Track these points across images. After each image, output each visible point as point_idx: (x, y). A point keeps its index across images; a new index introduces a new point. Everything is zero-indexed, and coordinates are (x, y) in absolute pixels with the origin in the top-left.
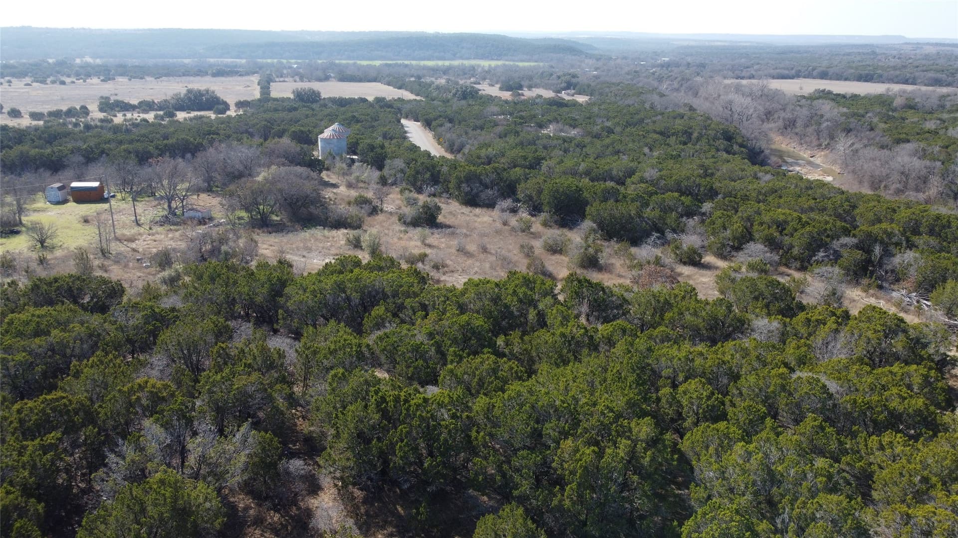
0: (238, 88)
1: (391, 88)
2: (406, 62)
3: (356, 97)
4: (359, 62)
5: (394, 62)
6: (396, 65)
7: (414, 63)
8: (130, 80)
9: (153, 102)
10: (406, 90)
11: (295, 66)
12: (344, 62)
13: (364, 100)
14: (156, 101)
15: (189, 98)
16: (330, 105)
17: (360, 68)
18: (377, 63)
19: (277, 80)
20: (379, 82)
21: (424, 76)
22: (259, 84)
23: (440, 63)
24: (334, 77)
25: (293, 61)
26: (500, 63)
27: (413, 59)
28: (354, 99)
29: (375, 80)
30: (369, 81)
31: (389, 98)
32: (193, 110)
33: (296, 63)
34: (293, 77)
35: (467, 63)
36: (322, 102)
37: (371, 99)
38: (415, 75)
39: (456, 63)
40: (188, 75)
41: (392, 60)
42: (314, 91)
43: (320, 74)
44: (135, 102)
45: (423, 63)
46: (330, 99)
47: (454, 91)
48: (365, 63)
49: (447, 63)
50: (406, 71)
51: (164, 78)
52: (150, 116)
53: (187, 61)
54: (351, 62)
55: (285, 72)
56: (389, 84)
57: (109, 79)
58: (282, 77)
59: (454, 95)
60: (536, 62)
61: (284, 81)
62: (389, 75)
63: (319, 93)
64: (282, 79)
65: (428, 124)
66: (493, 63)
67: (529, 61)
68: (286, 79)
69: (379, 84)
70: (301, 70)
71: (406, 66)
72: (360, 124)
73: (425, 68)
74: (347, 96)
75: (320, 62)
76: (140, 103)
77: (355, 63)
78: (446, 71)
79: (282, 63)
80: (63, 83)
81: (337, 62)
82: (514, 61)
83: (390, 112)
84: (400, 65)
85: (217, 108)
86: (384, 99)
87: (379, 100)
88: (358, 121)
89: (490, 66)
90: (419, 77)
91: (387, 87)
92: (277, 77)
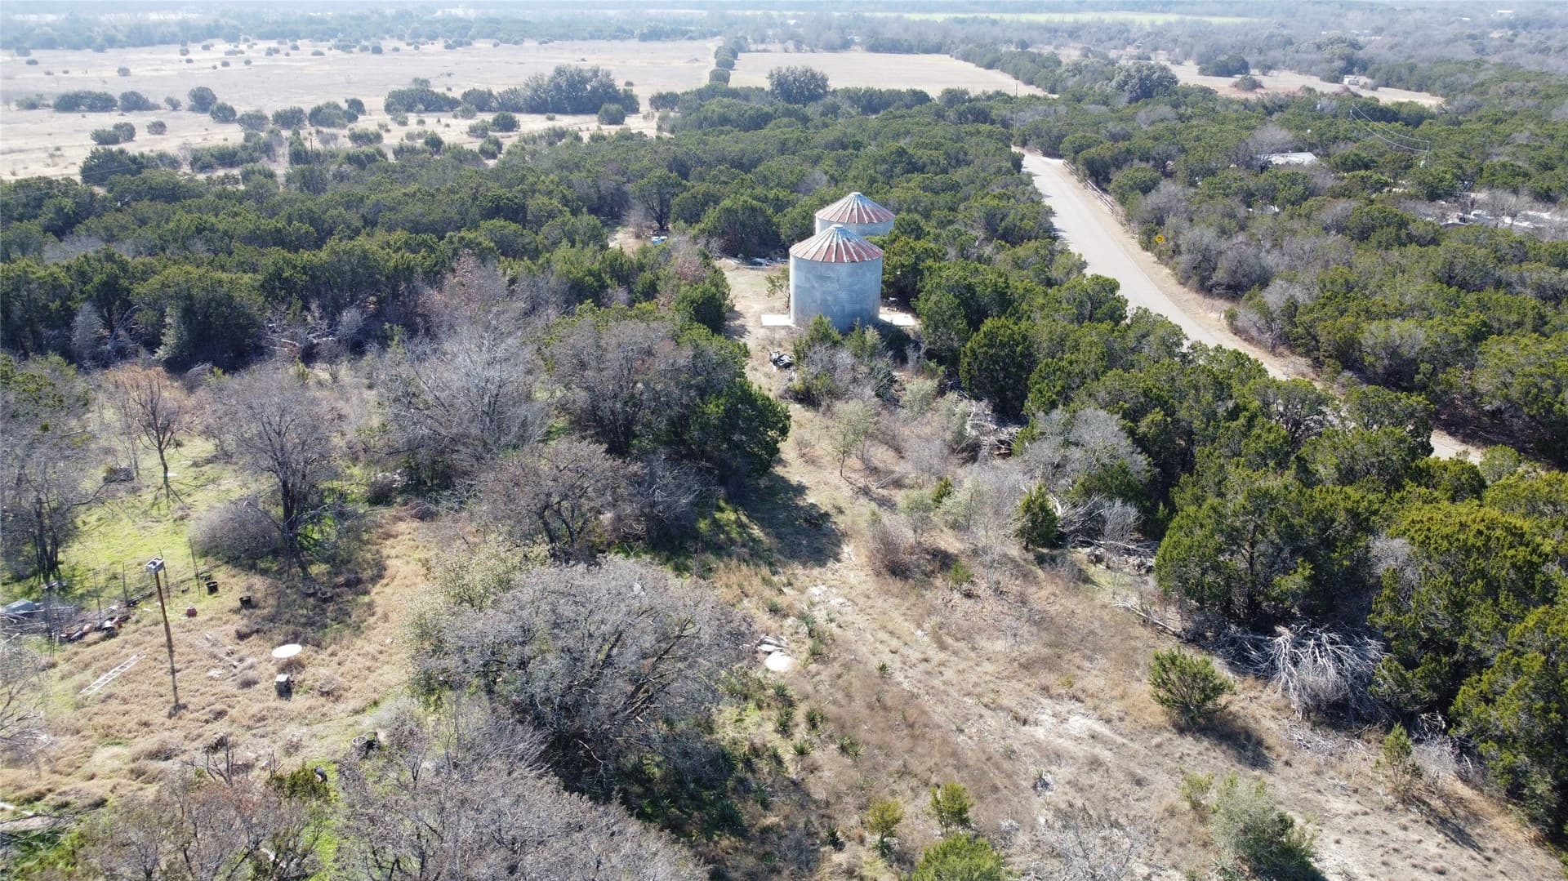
0: (676, 63)
1: (971, 66)
2: (992, 16)
3: (904, 89)
4: (906, 16)
5: (971, 15)
6: (974, 20)
7: (1007, 17)
8: (496, 45)
9: (490, 94)
10: (1004, 70)
11: (792, 22)
12: (880, 15)
13: (921, 98)
14: (495, 93)
15: (558, 87)
16: (846, 106)
17: (907, 26)
18: (939, 17)
19: (753, 47)
20: (947, 53)
21: (1033, 42)
22: (716, 54)
23: (1057, 18)
24: (860, 44)
25: (790, 13)
26: (1173, 18)
27: (1006, 11)
28: (899, 93)
29: (937, 49)
30: (927, 51)
31: (975, 90)
32: (563, 112)
33: (794, 17)
34: (783, 42)
35: (1108, 18)
36: (829, 100)
37: (934, 92)
38: (1015, 40)
39: (1087, 17)
40: (599, 38)
41: (966, 12)
42: (813, 75)
43: (834, 36)
44: (457, 94)
45: (1025, 17)
46: (847, 91)
47: (1119, 78)
48: (916, 17)
49: (1070, 18)
50: (996, 32)
51: (556, 43)
52: (454, 131)
53: (611, 13)
54: (892, 15)
55: (770, 32)
56: (966, 57)
57: (460, 44)
58: (763, 41)
59: (1121, 86)
60: (1239, 15)
61: (765, 51)
62: (966, 40)
63: (824, 80)
64: (762, 47)
65: (1098, 174)
66: (1160, 19)
67: (1225, 14)
68: (770, 47)
69: (947, 57)
70: (801, 31)
71: (994, 23)
72: (917, 177)
73: (1030, 26)
74: (884, 85)
75: (836, 14)
76: (466, 95)
77: (899, 19)
78: (1074, 33)
79: (770, 17)
80: (378, 50)
81: (867, 14)
82: (1196, 14)
83: (990, 135)
84: (982, 22)
85: (606, 111)
86: (965, 92)
87: (954, 97)
88: (914, 167)
89: (1153, 24)
90: (1024, 45)
91: (961, 63)
92: (755, 42)
